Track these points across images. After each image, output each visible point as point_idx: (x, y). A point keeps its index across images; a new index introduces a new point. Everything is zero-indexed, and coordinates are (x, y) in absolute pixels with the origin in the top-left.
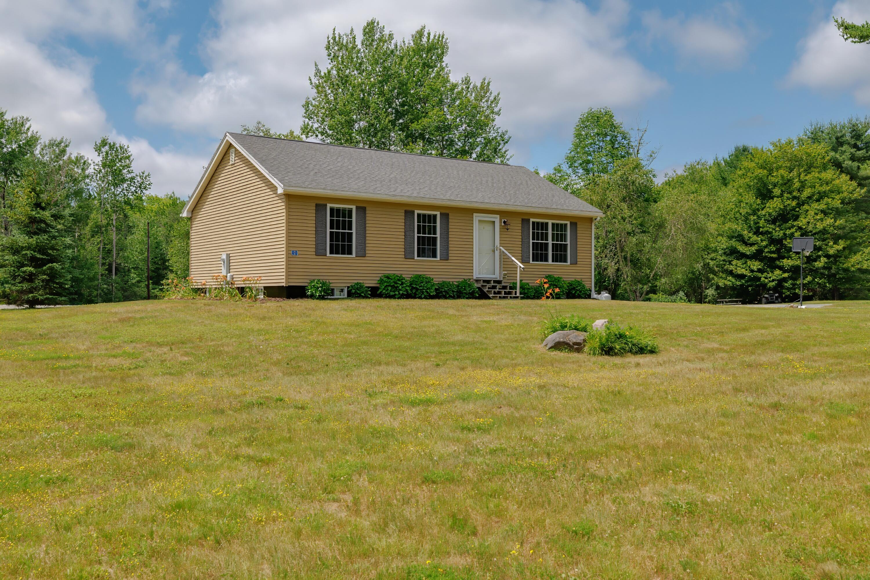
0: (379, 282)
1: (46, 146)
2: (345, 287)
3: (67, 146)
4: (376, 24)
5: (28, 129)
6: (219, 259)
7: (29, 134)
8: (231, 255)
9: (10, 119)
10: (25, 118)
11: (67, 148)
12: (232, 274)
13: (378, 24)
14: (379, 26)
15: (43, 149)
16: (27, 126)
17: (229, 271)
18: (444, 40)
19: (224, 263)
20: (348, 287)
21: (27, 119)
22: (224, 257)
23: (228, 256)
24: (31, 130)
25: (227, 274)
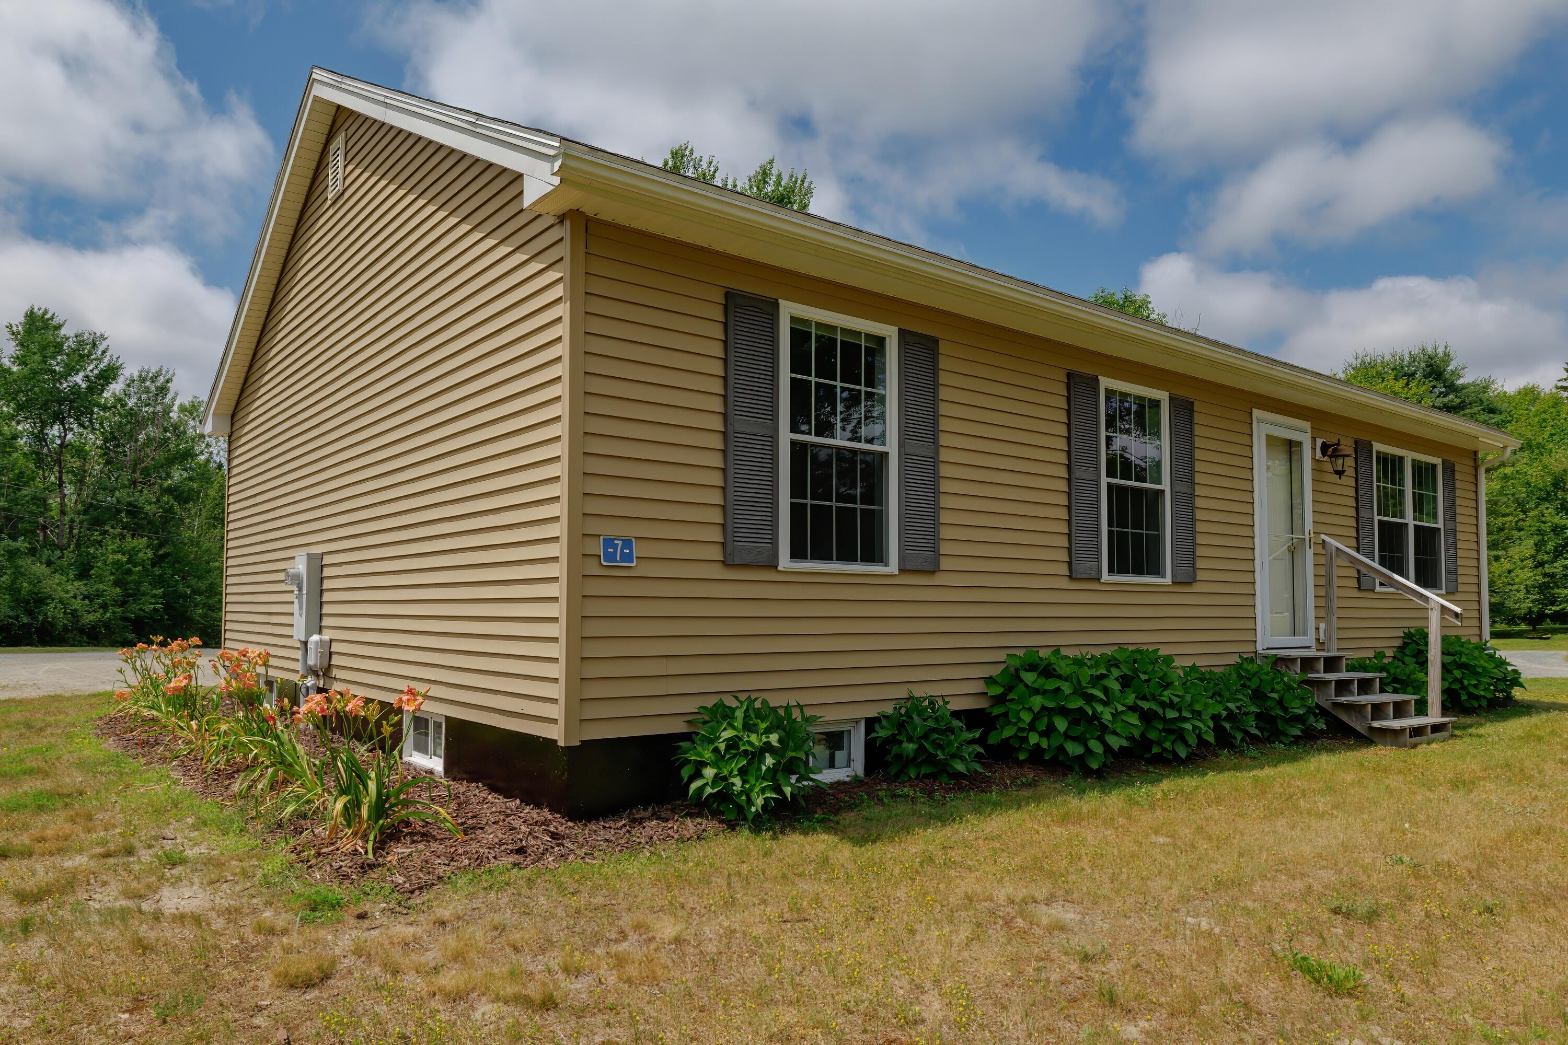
0: (997, 691)
1: (133, 381)
2: (857, 721)
3: (168, 381)
4: (687, 153)
5: (104, 352)
6: (281, 576)
7: (106, 361)
8: (327, 560)
9: (72, 335)
10: (98, 334)
11: (169, 385)
12: (326, 636)
13: (691, 153)
14: (693, 157)
15: (129, 386)
16: (101, 348)
17: (316, 623)
18: (806, 185)
19: (300, 590)
20: (871, 723)
21: (102, 336)
22: (300, 566)
23: (317, 565)
24: (108, 354)
25: (309, 634)
